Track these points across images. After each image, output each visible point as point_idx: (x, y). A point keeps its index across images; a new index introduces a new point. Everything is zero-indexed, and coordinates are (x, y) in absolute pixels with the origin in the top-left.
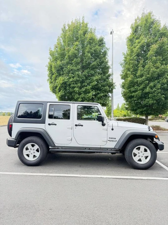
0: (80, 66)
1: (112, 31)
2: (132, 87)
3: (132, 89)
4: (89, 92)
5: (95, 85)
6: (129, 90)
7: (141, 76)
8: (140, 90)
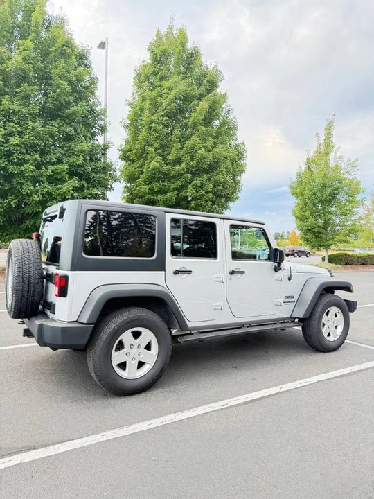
0: (38, 107)
1: (103, 40)
2: (156, 181)
3: (157, 186)
4: (62, 181)
5: (79, 166)
6: (150, 186)
7: (178, 161)
8: (174, 190)
